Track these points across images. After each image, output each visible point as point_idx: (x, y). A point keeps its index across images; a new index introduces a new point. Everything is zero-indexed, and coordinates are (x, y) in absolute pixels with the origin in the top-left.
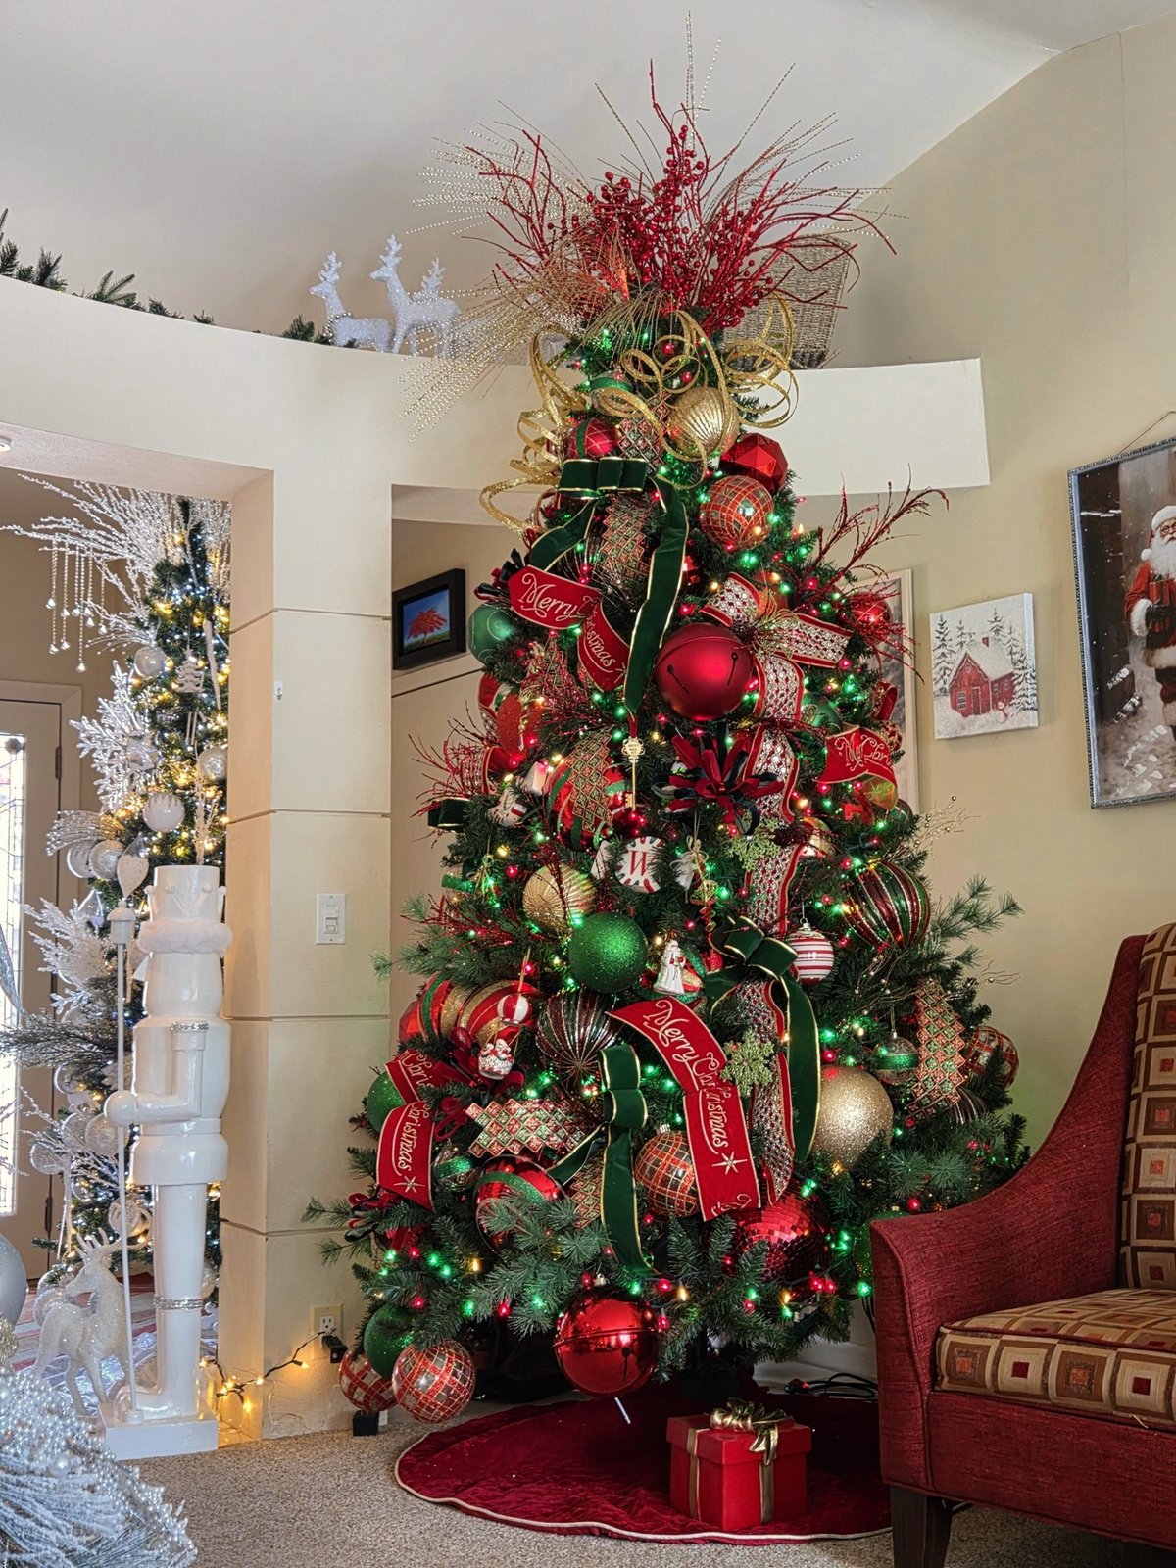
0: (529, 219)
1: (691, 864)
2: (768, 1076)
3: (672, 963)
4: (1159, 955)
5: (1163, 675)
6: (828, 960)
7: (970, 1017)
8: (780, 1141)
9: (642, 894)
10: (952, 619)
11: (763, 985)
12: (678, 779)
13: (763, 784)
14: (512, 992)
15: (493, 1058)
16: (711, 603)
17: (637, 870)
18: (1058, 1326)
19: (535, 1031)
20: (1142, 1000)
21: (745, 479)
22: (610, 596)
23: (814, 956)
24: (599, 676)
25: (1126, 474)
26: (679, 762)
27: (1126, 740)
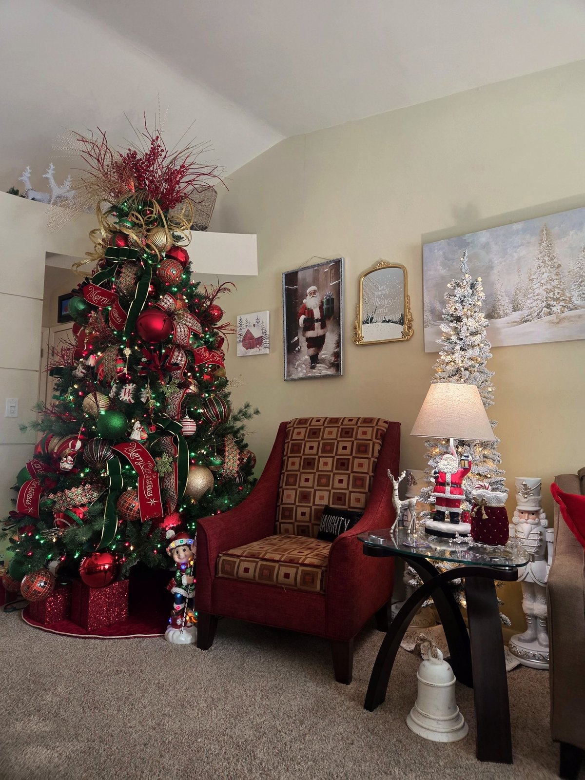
0: (98, 160)
1: (146, 394)
2: (170, 469)
3: (137, 429)
4: (292, 428)
5: (308, 340)
6: (194, 428)
7: (242, 447)
8: (173, 492)
9: (128, 404)
10: (244, 318)
11: (170, 437)
12: (143, 364)
13: (175, 367)
14: (76, 439)
15: (66, 463)
16: (159, 303)
17: (126, 396)
18: (259, 554)
19: (83, 453)
20: (287, 442)
21: (173, 260)
22: (122, 296)
23: (189, 427)
24: (117, 326)
25: (300, 275)
26: (144, 357)
27: (296, 360)
